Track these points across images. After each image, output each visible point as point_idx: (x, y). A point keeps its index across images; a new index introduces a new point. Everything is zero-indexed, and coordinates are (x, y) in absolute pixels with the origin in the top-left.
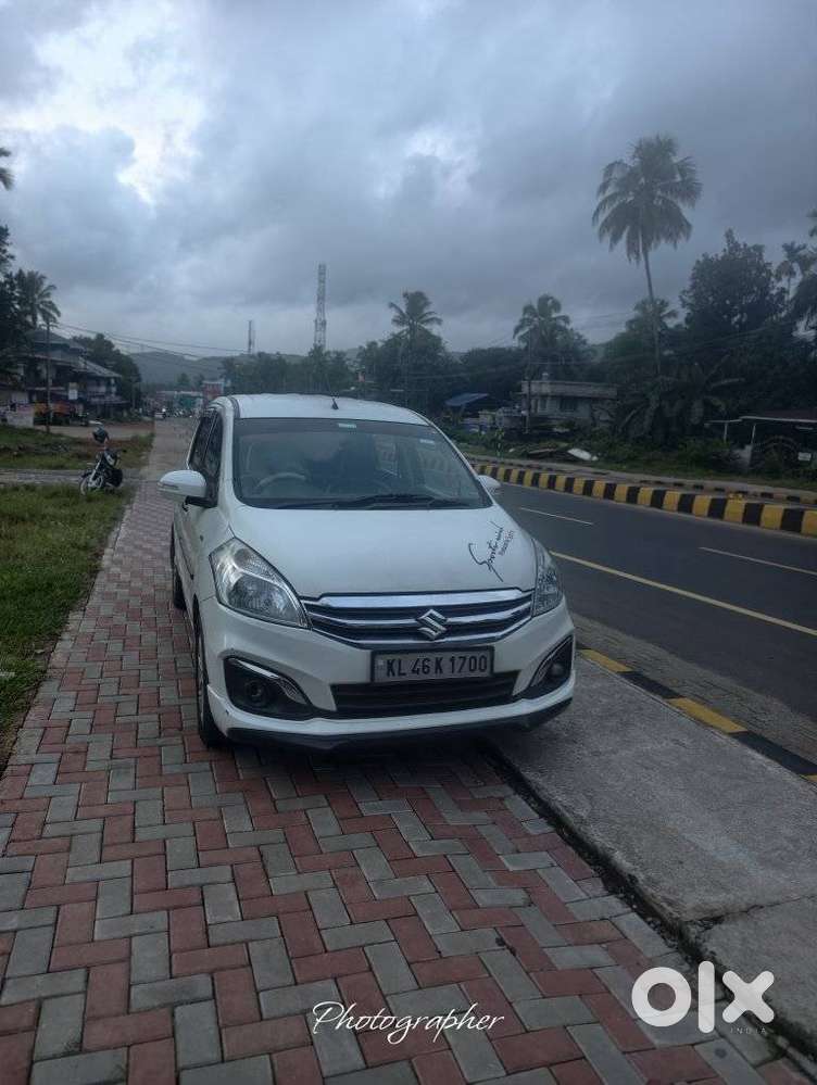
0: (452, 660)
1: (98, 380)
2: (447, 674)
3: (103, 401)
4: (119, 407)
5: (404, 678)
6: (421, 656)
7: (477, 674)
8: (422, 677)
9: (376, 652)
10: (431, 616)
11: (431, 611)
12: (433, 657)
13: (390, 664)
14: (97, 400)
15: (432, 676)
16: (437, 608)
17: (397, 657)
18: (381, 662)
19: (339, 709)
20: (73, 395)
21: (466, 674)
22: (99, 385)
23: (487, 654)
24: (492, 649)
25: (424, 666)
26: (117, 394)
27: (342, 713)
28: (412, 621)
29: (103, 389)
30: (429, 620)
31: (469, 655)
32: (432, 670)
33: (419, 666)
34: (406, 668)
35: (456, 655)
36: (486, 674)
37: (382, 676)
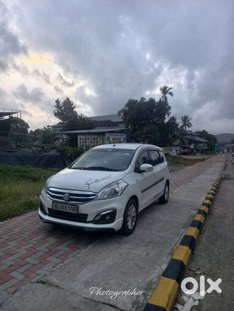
0: (69, 207)
1: (201, 142)
2: (67, 211)
3: (202, 148)
4: (207, 150)
5: (58, 209)
6: (62, 205)
7: (74, 212)
8: (62, 210)
9: (54, 202)
10: (66, 195)
11: (67, 194)
12: (65, 205)
13: (56, 205)
14: (200, 148)
15: (64, 210)
16: (68, 193)
17: (58, 204)
18: (54, 204)
19: (49, 214)
20: (192, 147)
21: (71, 211)
22: (201, 144)
23: (77, 207)
24: (78, 206)
25: (63, 207)
26: (207, 146)
27: (50, 215)
28: (63, 196)
29: (202, 145)
30: (66, 196)
31: (72, 207)
32: (64, 209)
33: (62, 207)
34: (59, 207)
35: (70, 206)
36: (76, 213)
37: (54, 208)
